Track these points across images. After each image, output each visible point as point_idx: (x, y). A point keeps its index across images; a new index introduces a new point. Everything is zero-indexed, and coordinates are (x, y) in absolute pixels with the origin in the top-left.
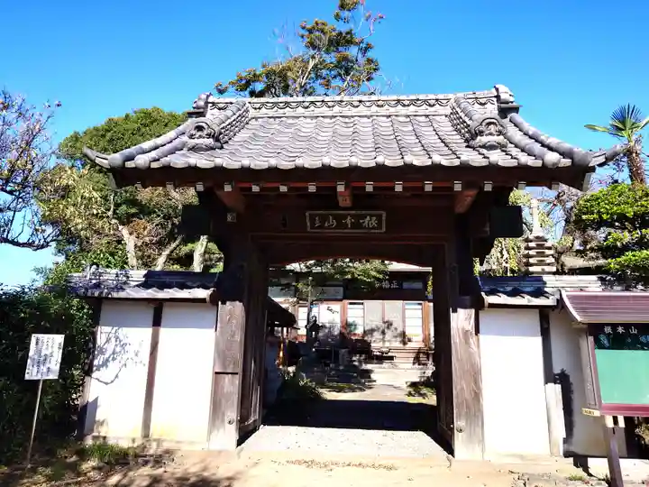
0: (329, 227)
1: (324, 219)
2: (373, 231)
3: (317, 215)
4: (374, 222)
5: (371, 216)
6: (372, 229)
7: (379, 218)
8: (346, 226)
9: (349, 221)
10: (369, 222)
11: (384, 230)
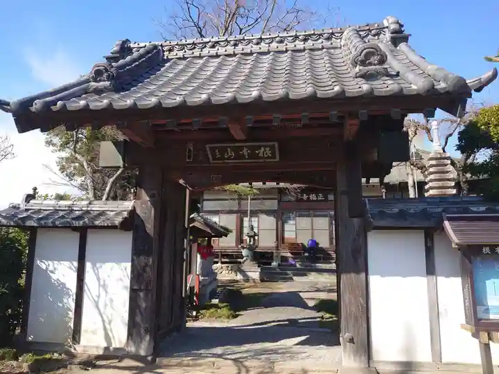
0: (229, 158)
1: (223, 150)
2: (267, 160)
3: (216, 148)
4: (269, 153)
5: (265, 147)
6: (266, 158)
7: (272, 148)
8: (243, 157)
9: (245, 152)
10: (264, 152)
11: (277, 159)
